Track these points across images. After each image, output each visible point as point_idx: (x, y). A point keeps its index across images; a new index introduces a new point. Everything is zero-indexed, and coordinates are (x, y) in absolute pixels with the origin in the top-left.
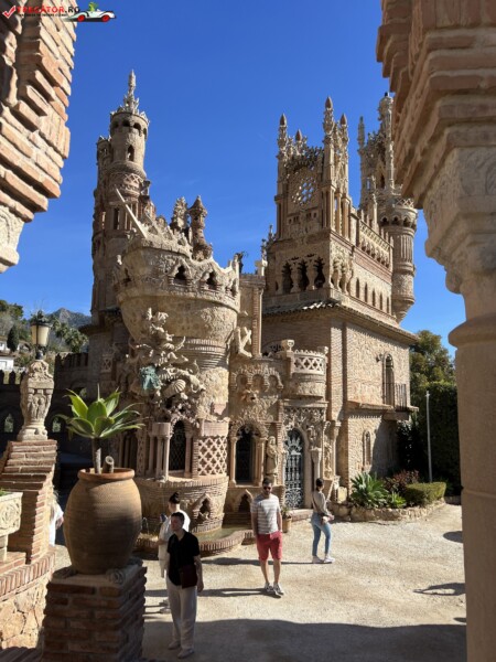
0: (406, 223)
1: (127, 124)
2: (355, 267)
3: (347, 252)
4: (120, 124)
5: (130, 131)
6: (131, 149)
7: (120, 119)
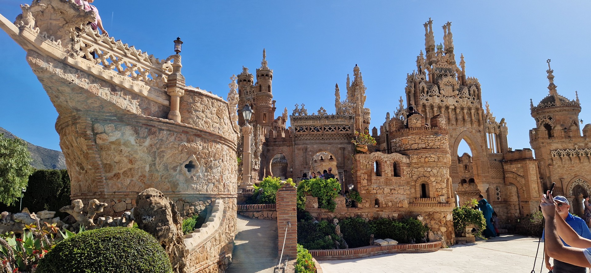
1: (267, 75)
4: (265, 75)
5: (269, 79)
6: (269, 87)
7: (265, 73)
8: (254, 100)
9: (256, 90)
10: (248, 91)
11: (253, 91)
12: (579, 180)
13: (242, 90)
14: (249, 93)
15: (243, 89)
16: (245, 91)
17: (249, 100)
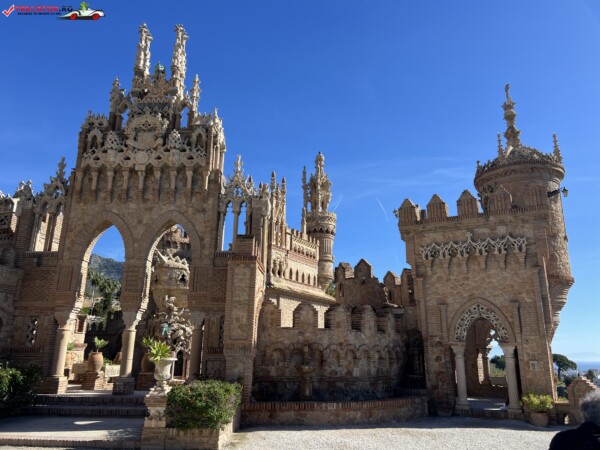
0: (327, 232)
2: (289, 262)
3: (283, 254)
12: (478, 306)
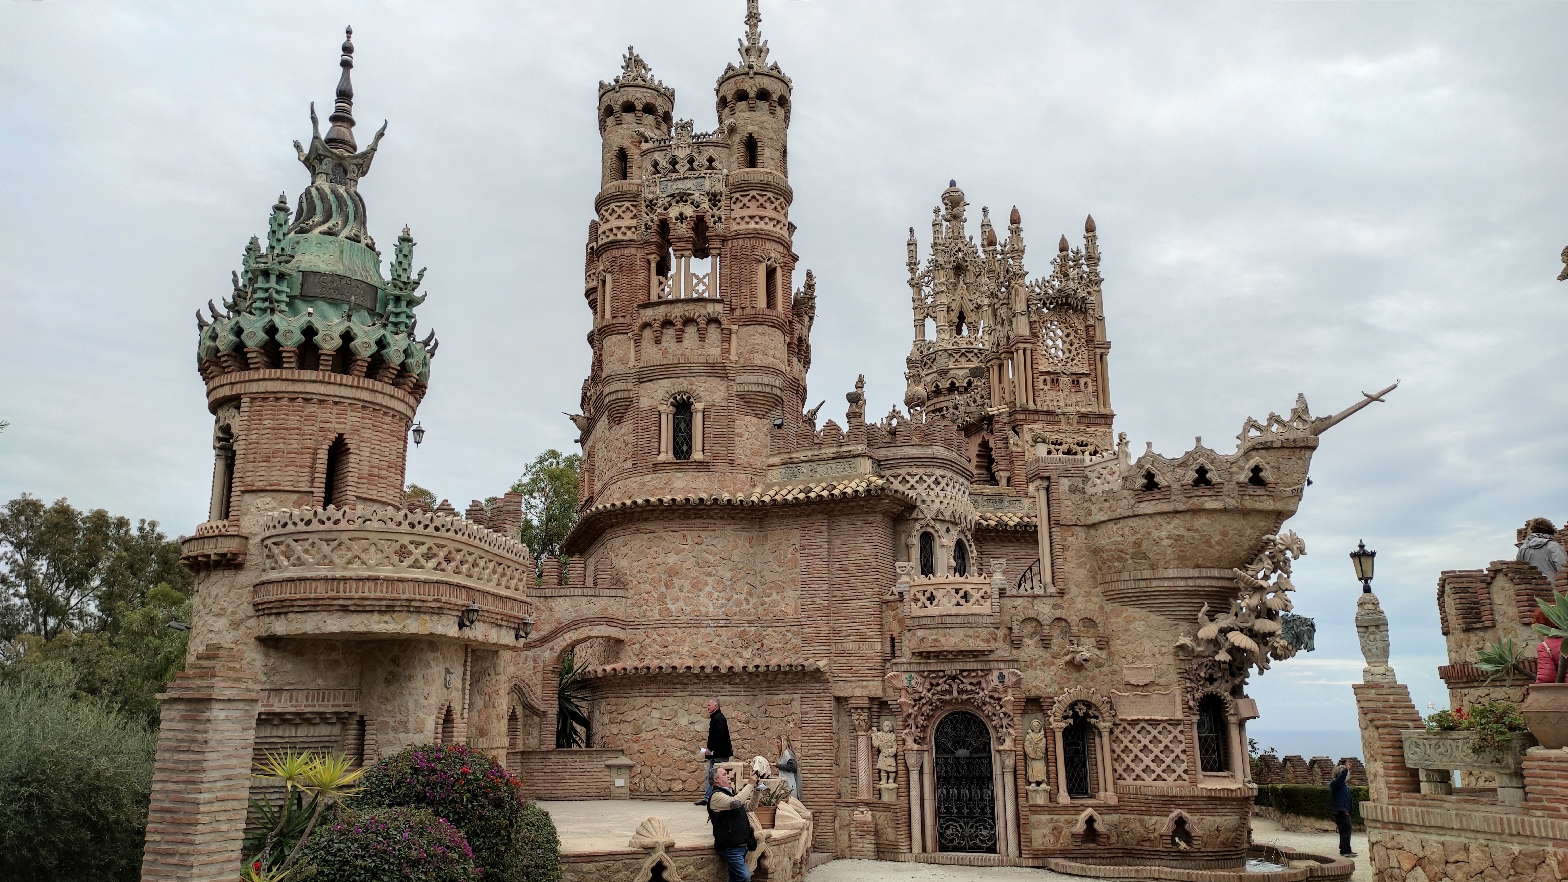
4: (772, 98)
5: (787, 121)
8: (714, 199)
9: (724, 157)
10: (681, 154)
11: (711, 160)
13: (634, 153)
14: (682, 168)
15: (645, 146)
16: (656, 156)
17: (682, 197)
